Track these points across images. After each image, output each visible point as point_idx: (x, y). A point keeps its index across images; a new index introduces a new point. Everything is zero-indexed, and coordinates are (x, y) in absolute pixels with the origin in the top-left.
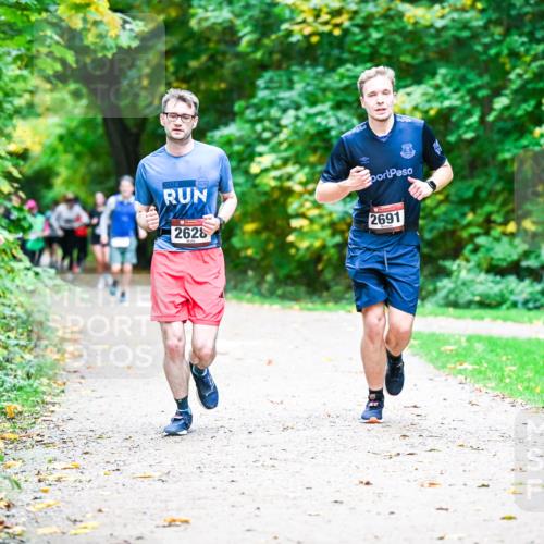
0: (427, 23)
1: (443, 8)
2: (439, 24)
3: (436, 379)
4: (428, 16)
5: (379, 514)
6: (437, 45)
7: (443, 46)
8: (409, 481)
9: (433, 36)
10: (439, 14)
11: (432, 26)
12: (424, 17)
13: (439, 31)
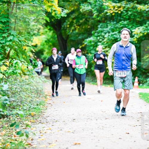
0: (144, 10)
1: (148, 6)
2: (147, 10)
3: (147, 105)
4: (144, 8)
5: (131, 142)
6: (147, 16)
7: (148, 16)
8: (139, 133)
9: (145, 13)
10: (147, 7)
11: (145, 10)
12: (143, 8)
13: (147, 12)
